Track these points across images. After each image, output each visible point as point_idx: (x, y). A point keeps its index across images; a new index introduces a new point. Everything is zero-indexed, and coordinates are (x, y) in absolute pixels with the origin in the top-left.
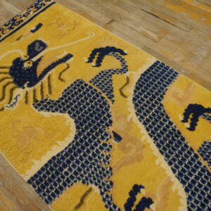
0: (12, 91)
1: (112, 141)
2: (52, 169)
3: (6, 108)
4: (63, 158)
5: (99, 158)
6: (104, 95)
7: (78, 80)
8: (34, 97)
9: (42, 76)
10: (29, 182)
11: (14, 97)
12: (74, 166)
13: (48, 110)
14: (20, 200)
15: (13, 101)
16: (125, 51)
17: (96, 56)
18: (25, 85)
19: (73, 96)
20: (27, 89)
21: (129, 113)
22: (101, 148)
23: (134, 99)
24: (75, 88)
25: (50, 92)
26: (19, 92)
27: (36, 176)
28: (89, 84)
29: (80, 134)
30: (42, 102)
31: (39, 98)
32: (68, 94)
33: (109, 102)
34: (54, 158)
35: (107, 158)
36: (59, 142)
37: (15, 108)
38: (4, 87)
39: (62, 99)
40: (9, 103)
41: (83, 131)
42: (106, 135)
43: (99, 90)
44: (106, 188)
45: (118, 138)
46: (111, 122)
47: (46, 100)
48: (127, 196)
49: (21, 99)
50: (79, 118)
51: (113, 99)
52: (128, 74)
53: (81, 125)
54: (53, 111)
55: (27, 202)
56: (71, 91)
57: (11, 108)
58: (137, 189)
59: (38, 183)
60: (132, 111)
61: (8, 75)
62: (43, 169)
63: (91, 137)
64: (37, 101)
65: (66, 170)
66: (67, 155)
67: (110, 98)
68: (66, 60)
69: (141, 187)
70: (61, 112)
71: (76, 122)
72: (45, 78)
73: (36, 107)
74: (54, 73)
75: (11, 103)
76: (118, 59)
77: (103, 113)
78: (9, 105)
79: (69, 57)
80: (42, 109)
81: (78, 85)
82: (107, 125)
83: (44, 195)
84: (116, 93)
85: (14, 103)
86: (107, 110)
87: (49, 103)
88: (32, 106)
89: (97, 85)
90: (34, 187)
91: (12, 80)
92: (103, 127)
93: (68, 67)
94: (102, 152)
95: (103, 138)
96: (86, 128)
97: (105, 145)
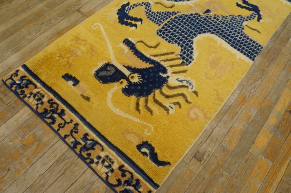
0: (171, 88)
1: (211, 14)
2: (240, 46)
3: (193, 90)
4: (230, 40)
5: (225, 21)
6: (173, 17)
7: (158, 33)
8: (178, 65)
9: (153, 62)
10: (253, 60)
11: (180, 84)
12: (234, 34)
13: (192, 53)
14: (266, 65)
15: (185, 83)
17: (129, 21)
18: (165, 76)
19: (175, 36)
20: (169, 74)
21: (187, 4)
22: (218, 20)
24: (167, 35)
25: (172, 53)
26: (172, 81)
27: (248, 56)
29: (210, 31)
30: (183, 58)
31: (181, 61)
32: (173, 39)
33: (180, 14)
34: (232, 46)
35: (224, 17)
36: (219, 43)
37: (193, 81)
38: (167, 97)
39: (179, 44)
40: (187, 87)
41: (207, 29)
42: (207, 17)
43: (168, 20)
46: (196, 14)
47: (181, 55)
48: (244, 9)
49: (181, 77)
50: (196, 31)
51: (176, 12)
53: (202, 30)
54: (193, 49)
55: (266, 61)
56: (170, 37)
57: (193, 84)
58: (238, 5)
59: (252, 54)
61: (150, 97)
62: (242, 52)
64: (183, 62)
65: (238, 38)
66: (227, 38)
67: (175, 14)
68: (133, 44)
69: (237, 3)
70: (192, 43)
71: (200, 33)
72: (156, 59)
73: (190, 62)
74: (147, 53)
75: (188, 85)
76: (133, 8)
77: (189, 18)
78: (190, 87)
79: (127, 42)
80: (191, 58)
81: (164, 33)
82: (200, 16)
83: (258, 49)
84: (171, 10)
85: (187, 82)
86: (186, 16)
87: (185, 53)
88: (189, 66)
89: (164, 20)
90: (255, 56)
91: (157, 92)
92: (201, 18)
93: (142, 41)
94: (220, 19)
95: (210, 19)
96: (204, 27)
97: (215, 18)
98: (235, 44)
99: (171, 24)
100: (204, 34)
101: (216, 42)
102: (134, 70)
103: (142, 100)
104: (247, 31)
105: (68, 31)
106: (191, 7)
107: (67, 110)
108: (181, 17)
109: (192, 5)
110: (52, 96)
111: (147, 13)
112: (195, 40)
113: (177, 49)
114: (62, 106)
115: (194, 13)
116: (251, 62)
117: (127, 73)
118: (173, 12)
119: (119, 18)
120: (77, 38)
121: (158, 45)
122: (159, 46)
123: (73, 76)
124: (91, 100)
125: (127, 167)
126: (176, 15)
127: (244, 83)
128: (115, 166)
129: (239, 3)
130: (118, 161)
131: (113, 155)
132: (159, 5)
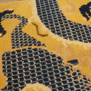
1: (75, 67)
5: (82, 84)
7: (3, 55)
16: (10, 10)
19: (15, 69)
21: (61, 42)
22: (75, 78)
23: (53, 32)
24: (9, 63)
28: (15, 50)
32: (9, 71)
35: (85, 79)
39: (9, 79)
41: (53, 82)
42: (67, 68)
43: (27, 47)
45: (75, 62)
50: (39, 78)
51: (42, 43)
52: (30, 21)
56: (9, 67)
60: (60, 39)
63: (61, 80)
67: (39, 45)
71: (41, 82)
76: (11, 18)
77: (48, 58)
81: (8, 58)
82: (61, 62)
84: (38, 38)
86: (47, 54)
89: (21, 46)
92: (60, 65)
94: (78, 80)
95: (68, 72)
96: (52, 78)
97: (74, 74)
99: (25, 53)
100: (44, 85)
106: (62, 46)
108: (41, 51)
109: (65, 45)
111: (16, 29)
112: (28, 86)
115: (58, 55)
118: (39, 42)
126: (38, 48)
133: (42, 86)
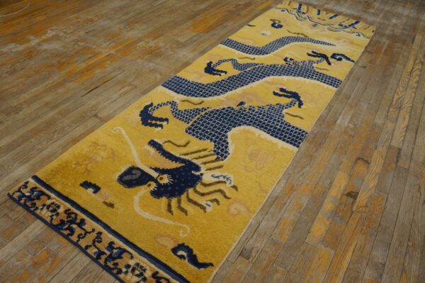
0: (205, 185)
1: (246, 106)
2: (282, 135)
3: (233, 184)
4: (270, 130)
6: (203, 113)
7: (187, 131)
8: (212, 162)
9: (183, 161)
10: (298, 146)
11: (217, 180)
12: (273, 123)
13: (226, 147)
14: (314, 151)
15: (221, 179)
17: (154, 122)
18: (198, 173)
19: (207, 132)
20: (203, 170)
21: (218, 99)
22: (253, 111)
23: (205, 97)
24: (197, 132)
25: (205, 150)
26: (207, 178)
27: (291, 143)
29: (246, 123)
30: (218, 154)
31: (216, 156)
33: (210, 110)
34: (272, 135)
36: (257, 134)
37: (231, 176)
38: (203, 195)
39: (211, 140)
40: (225, 182)
41: (242, 122)
42: (241, 109)
43: (198, 116)
44: (282, 107)
45: (242, 103)
46: (229, 108)
47: (215, 151)
48: (283, 98)
49: (217, 173)
50: (230, 125)
53: (236, 123)
54: (227, 143)
55: (312, 146)
57: (231, 179)
58: (275, 94)
59: (296, 141)
60: (215, 98)
61: (184, 197)
62: (284, 140)
64: (218, 158)
65: (278, 127)
66: (266, 128)
67: (205, 110)
68: (160, 145)
69: (274, 92)
70: (227, 137)
71: (234, 127)
72: (187, 157)
73: (226, 157)
74: (176, 152)
75: (225, 180)
76: (157, 108)
78: (228, 182)
79: (153, 143)
80: (226, 152)
81: (193, 131)
82: (233, 109)
83: (302, 135)
84: (200, 107)
85: (224, 177)
86: (218, 110)
87: (219, 148)
88: (225, 160)
90: (300, 143)
91: (191, 191)
93: (169, 141)
94: (256, 110)
95: (245, 111)
96: (238, 120)
97: (250, 109)
98: (275, 133)
99: (202, 120)
101: (253, 133)
102: (162, 171)
103: (174, 201)
104: (287, 119)
105: (85, 137)
106: (222, 101)
107: (88, 220)
108: (212, 112)
109: (223, 99)
110: (68, 206)
111: (173, 112)
112: (229, 134)
113: (210, 145)
114: (81, 215)
115: (226, 106)
116: (296, 149)
117: (155, 174)
118: (203, 108)
119: (142, 120)
120: (95, 144)
121: (188, 143)
122: (189, 145)
123: (93, 183)
124: (116, 206)
125: (162, 273)
126: (207, 111)
127: (291, 172)
128: (148, 274)
129: (276, 92)
130: (150, 268)
131: (144, 262)
132: (187, 103)
133: (238, 128)
